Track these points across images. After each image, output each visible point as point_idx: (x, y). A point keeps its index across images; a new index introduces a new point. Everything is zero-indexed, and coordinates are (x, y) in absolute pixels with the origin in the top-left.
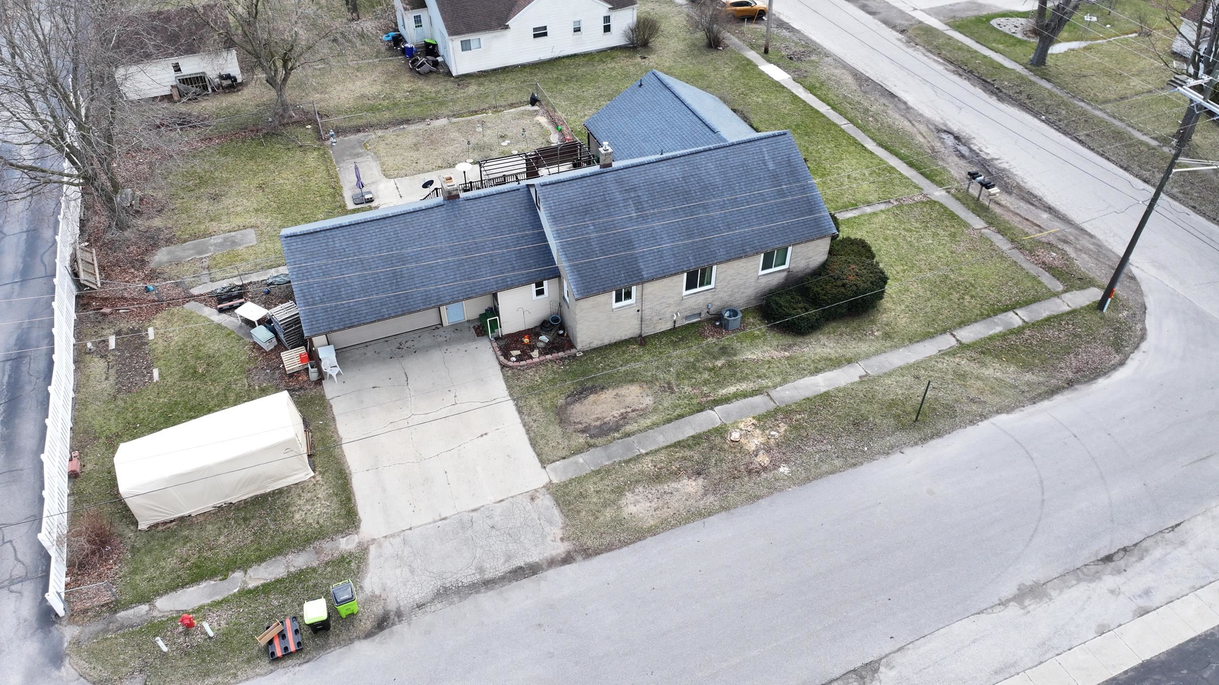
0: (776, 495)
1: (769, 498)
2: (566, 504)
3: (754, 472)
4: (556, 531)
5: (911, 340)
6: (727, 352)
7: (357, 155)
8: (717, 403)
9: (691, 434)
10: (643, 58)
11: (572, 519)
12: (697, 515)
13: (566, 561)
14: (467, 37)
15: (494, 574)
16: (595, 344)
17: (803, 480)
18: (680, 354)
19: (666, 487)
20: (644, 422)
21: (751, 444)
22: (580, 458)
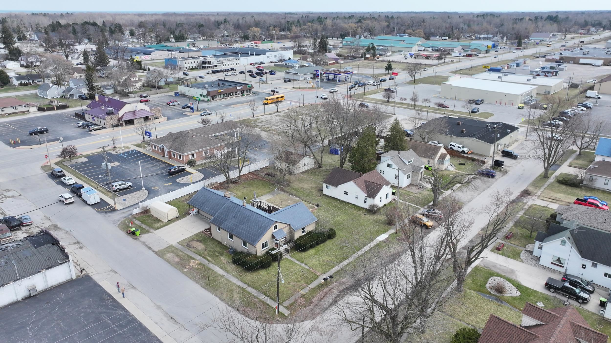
0: (178, 270)
1: (176, 270)
2: (167, 247)
3: (184, 266)
4: (160, 249)
5: (241, 280)
6: (221, 254)
7: (273, 195)
8: (203, 257)
9: (192, 256)
10: (366, 214)
11: (164, 249)
12: (169, 262)
13: (153, 251)
14: (327, 185)
15: (149, 246)
16: (215, 238)
17: (183, 273)
18: (218, 249)
19: (175, 257)
20: (193, 250)
21: (192, 264)
22: (180, 246)
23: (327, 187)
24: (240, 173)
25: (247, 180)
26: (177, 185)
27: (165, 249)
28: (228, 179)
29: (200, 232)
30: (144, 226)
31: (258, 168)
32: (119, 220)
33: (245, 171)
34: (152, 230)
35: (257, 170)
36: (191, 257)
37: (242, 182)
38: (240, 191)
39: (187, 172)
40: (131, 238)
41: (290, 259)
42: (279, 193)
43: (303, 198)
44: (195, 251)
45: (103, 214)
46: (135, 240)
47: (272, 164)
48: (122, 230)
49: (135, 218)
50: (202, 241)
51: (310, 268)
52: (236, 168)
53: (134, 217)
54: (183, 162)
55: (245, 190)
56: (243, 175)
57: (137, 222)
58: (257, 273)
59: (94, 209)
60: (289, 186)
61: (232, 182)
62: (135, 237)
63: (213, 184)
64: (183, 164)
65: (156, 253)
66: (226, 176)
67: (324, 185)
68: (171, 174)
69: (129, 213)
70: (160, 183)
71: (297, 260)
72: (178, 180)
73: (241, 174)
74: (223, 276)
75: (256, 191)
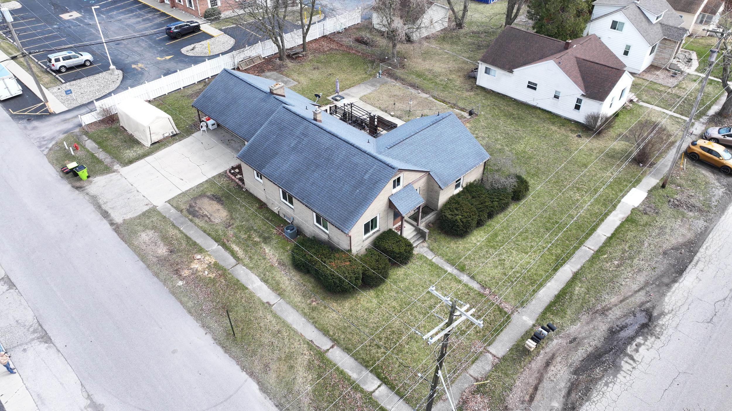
0: (162, 284)
1: (158, 281)
2: (144, 214)
3: (177, 272)
4: (129, 216)
5: (315, 323)
6: (266, 240)
7: (373, 85)
8: (224, 246)
9: (198, 241)
10: (579, 136)
11: (135, 218)
12: (143, 257)
13: (112, 224)
14: (489, 66)
15: (104, 207)
16: (251, 191)
17: (174, 292)
18: (258, 223)
19: (159, 242)
20: (202, 224)
21: (195, 265)
22: (173, 210)
23: (487, 71)
24: (304, 38)
25: (320, 52)
26: (181, 61)
27: (139, 217)
28: (281, 49)
29: (220, 176)
30: (101, 155)
31: (339, 29)
32: (53, 139)
33: (314, 33)
34: (117, 167)
35: (339, 33)
36: (195, 244)
37: (311, 57)
38: (306, 76)
39: (204, 32)
40: (69, 186)
41: (430, 258)
42: (386, 83)
43: (436, 94)
44: (206, 226)
45: (23, 123)
46: (77, 192)
47: (368, 19)
48: (52, 164)
49: (86, 133)
50: (223, 199)
51: (484, 287)
52: (297, 27)
53: (86, 130)
54: (195, 13)
55: (316, 75)
56: (311, 42)
57: (90, 145)
58: (353, 301)
59: (7, 110)
60: (403, 67)
61: (289, 56)
62: (78, 184)
63: (251, 60)
64: (197, 16)
65: (116, 227)
66: (276, 42)
67: (482, 67)
68: (172, 36)
69: (76, 121)
70: (148, 55)
71: (448, 261)
72: (184, 50)
73: (308, 39)
74: (268, 306)
75: (340, 77)
